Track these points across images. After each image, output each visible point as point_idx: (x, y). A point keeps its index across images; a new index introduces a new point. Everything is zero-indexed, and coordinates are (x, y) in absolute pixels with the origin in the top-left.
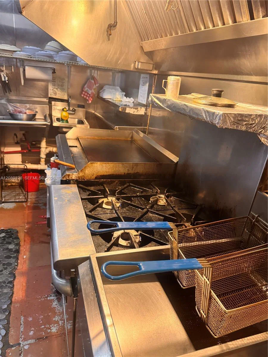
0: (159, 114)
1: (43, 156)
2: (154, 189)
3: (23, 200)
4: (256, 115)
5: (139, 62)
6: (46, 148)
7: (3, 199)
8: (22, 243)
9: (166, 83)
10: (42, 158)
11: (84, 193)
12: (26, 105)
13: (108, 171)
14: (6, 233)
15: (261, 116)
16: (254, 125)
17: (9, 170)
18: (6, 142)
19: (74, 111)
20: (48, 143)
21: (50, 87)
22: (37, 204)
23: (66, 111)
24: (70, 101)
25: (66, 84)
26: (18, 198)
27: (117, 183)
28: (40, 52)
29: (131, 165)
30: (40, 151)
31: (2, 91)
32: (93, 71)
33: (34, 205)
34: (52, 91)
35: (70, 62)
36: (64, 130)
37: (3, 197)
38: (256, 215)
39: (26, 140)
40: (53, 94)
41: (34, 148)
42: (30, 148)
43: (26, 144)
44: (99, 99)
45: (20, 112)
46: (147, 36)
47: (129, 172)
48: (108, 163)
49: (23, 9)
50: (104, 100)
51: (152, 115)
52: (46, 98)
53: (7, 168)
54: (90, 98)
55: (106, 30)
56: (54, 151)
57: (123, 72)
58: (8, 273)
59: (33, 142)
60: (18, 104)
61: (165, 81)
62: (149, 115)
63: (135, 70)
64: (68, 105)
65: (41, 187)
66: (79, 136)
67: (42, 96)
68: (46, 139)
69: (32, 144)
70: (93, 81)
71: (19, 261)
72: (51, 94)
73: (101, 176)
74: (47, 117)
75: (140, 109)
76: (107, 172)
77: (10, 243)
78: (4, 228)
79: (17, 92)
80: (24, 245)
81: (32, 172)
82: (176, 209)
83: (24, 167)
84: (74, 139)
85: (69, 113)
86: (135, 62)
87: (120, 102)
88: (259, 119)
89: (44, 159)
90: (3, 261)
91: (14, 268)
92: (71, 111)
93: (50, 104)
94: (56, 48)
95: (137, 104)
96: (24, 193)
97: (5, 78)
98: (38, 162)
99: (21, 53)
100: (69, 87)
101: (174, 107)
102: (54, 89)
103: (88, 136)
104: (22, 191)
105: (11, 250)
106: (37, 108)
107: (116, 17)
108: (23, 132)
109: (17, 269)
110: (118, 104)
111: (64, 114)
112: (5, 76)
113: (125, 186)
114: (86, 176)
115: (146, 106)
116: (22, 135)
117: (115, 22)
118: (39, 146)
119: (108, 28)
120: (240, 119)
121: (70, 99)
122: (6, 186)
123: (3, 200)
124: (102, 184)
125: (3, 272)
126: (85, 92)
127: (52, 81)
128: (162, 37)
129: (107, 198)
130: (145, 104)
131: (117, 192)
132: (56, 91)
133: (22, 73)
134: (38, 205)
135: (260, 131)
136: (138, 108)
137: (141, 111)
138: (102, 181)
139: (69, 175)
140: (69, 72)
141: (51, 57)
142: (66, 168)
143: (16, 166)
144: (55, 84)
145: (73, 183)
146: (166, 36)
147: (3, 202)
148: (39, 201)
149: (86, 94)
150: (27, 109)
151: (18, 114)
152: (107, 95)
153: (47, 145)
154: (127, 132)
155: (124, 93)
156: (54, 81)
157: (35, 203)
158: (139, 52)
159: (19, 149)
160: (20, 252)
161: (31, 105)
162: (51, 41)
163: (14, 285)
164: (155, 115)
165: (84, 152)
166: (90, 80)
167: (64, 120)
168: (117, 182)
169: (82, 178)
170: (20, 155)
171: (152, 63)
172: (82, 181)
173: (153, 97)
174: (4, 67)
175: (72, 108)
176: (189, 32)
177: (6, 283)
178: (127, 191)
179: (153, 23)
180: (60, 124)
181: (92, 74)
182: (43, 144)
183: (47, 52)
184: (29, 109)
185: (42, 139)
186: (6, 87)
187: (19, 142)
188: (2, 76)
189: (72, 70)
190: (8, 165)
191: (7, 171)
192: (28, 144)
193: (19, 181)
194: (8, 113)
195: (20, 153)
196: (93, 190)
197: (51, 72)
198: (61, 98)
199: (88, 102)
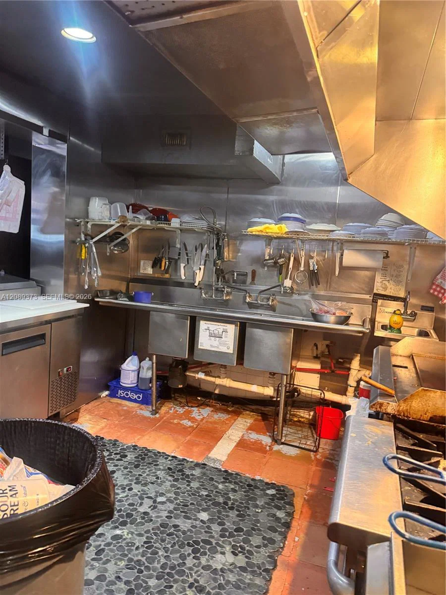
1: (352, 382)
3: (312, 448)
6: (359, 370)
7: (283, 437)
8: (296, 516)
10: (351, 386)
12: (336, 303)
14: (277, 490)
17: (298, 395)
18: (301, 354)
19: (414, 315)
20: (363, 364)
21: (378, 278)
22: (331, 459)
23: (399, 315)
24: (408, 299)
25: (404, 274)
26: (305, 443)
28: (368, 229)
30: (349, 373)
31: (308, 283)
33: (328, 460)
34: (379, 284)
35: (414, 240)
37: (283, 435)
39: (330, 355)
40: (382, 289)
41: (340, 368)
42: (335, 367)
43: (329, 360)
45: (327, 312)
49: (350, 176)
52: (369, 294)
53: (297, 392)
58: (267, 555)
59: (340, 358)
60: (326, 302)
64: (404, 306)
66: (413, 352)
67: (364, 292)
68: (361, 357)
69: (338, 362)
71: (286, 542)
72: (378, 289)
74: (366, 322)
77: (279, 508)
78: (275, 482)
79: (327, 285)
80: (299, 519)
81: (332, 407)
83: (321, 394)
84: (405, 356)
85: (403, 318)
89: (353, 388)
90: (264, 531)
91: (277, 551)
92: (409, 315)
93: (374, 303)
94: (394, 222)
96: (315, 436)
97: (314, 267)
98: (343, 392)
99: (342, 232)
102: (384, 282)
103: (431, 353)
104: (312, 434)
105: (278, 519)
106: (353, 308)
108: (328, 342)
109: (282, 554)
111: (396, 318)
112: (315, 263)
114: (412, 411)
116: (325, 346)
118: (348, 366)
121: (409, 297)
122: (291, 420)
123: (283, 441)
125: (261, 550)
126: (438, 286)
127: (382, 270)
132: (386, 285)
133: (338, 259)
134: (334, 461)
139: (381, 405)
140: (412, 256)
141: (384, 234)
142: (379, 392)
143: (309, 391)
144: (386, 274)
145: (388, 419)
147: (283, 443)
148: (336, 456)
149: (438, 289)
150: (338, 308)
151: (323, 314)
153: (360, 366)
156: (385, 268)
157: (328, 458)
159: (318, 366)
160: (291, 528)
161: (344, 303)
162: (387, 214)
163: (271, 579)
167: (394, 328)
169: (404, 413)
170: (319, 375)
172: (404, 419)
174: (315, 254)
175: (411, 311)
177: (261, 569)
180: (387, 335)
182: (355, 364)
183: (380, 229)
184: (341, 309)
185: (354, 355)
186: (314, 277)
187: (319, 356)
188: (311, 264)
189: (417, 251)
190: (299, 387)
191: (296, 396)
192: (332, 360)
193: (311, 417)
194: (310, 312)
195: (318, 373)
196: (423, 439)
197: (381, 256)
198: (394, 295)
199: (440, 302)
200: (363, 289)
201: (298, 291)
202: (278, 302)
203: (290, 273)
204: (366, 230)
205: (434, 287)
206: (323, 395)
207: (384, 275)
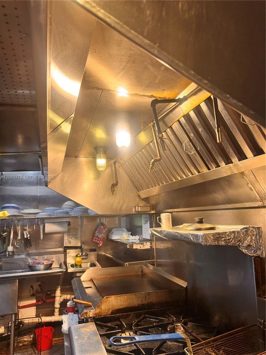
0: (164, 246)
1: (57, 305)
2: (170, 318)
4: (230, 232)
5: (138, 207)
6: (61, 296)
9: (160, 219)
10: (57, 308)
11: (102, 329)
12: (43, 256)
13: (122, 304)
15: (234, 232)
16: (231, 240)
17: (23, 326)
19: (87, 255)
20: (63, 292)
21: (66, 238)
23: (80, 257)
24: (83, 247)
25: (79, 233)
27: (133, 317)
28: (58, 210)
29: (144, 295)
30: (55, 300)
31: (24, 247)
32: (102, 219)
34: (67, 241)
35: (83, 215)
36: (78, 275)
38: (262, 320)
39: (42, 291)
40: (68, 243)
41: (48, 298)
42: (45, 298)
43: (41, 295)
44: (109, 241)
45: (39, 263)
46: (142, 188)
47: (143, 303)
48: (122, 296)
49: (49, 184)
50: (113, 241)
51: (157, 247)
52: (61, 248)
53: (22, 324)
54: (101, 241)
55: (110, 188)
56: (68, 299)
57: (127, 216)
59: (48, 292)
60: (36, 257)
61: (159, 218)
62: (155, 248)
63: (137, 213)
64: (81, 251)
65: (54, 343)
66: (92, 277)
67: (58, 247)
68: (61, 287)
69: (47, 295)
70: (102, 227)
72: (66, 244)
73: (116, 310)
74: (62, 265)
75: (146, 244)
76: (122, 306)
79: (36, 246)
81: (46, 326)
82: (194, 334)
83: (39, 320)
84: (88, 281)
85: (82, 258)
86: (136, 207)
87: (127, 241)
88: (233, 234)
89: (58, 309)
92: (84, 256)
93: (65, 253)
94: (71, 206)
95: (143, 240)
96: (37, 352)
97: (27, 236)
98: (52, 314)
99: (43, 213)
100: (82, 235)
101: (169, 235)
102: (69, 239)
103: (100, 276)
104: (34, 351)
106: (53, 258)
107: (116, 179)
108: (39, 283)
110: (126, 243)
111: (78, 259)
112: (28, 233)
113: (141, 318)
114: (102, 312)
115: (150, 241)
116: (38, 286)
117: (116, 182)
118: (54, 295)
119: (112, 186)
120: (218, 236)
121: (83, 245)
124: (118, 319)
126: (96, 237)
127: (67, 232)
128: (153, 187)
129: (125, 333)
130: (149, 239)
131: (133, 325)
132: (70, 241)
133: (42, 229)
135: (238, 244)
136: (144, 243)
137: (147, 246)
138: (117, 315)
139: (86, 313)
140: (82, 222)
141: (67, 213)
142: (84, 306)
143: (30, 321)
145: (91, 321)
146: (156, 186)
149: (97, 239)
150: (45, 260)
151: (36, 265)
152: (115, 237)
153: (61, 294)
154: (137, 267)
155: (130, 233)
156: (69, 232)
158: (138, 199)
159: (34, 301)
161: (48, 256)
162: (67, 201)
164: (160, 248)
165: (99, 291)
166: (100, 226)
167: (78, 265)
168: (132, 315)
169: (99, 315)
170: (35, 307)
171: (149, 205)
172: (99, 318)
173: (152, 231)
174: (27, 227)
175: (85, 253)
176: (171, 182)
178: (143, 323)
179: (144, 179)
180: (75, 270)
181: (101, 221)
182: (58, 293)
183: (64, 210)
184: (46, 260)
185: (57, 287)
186: (27, 243)
187: (34, 294)
188: (25, 234)
189: (84, 220)
190: (23, 320)
191: (21, 327)
192: (43, 294)
193: (31, 339)
194: (27, 266)
195: (34, 306)
196: (110, 326)
197: (66, 225)
198: (75, 246)
199: (99, 246)
200: (58, 245)
201: (17, 253)
202: (4, 262)
203: (11, 242)
204: (57, 211)
205: (95, 238)
206: (40, 320)
207: (69, 235)
